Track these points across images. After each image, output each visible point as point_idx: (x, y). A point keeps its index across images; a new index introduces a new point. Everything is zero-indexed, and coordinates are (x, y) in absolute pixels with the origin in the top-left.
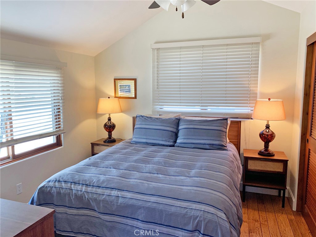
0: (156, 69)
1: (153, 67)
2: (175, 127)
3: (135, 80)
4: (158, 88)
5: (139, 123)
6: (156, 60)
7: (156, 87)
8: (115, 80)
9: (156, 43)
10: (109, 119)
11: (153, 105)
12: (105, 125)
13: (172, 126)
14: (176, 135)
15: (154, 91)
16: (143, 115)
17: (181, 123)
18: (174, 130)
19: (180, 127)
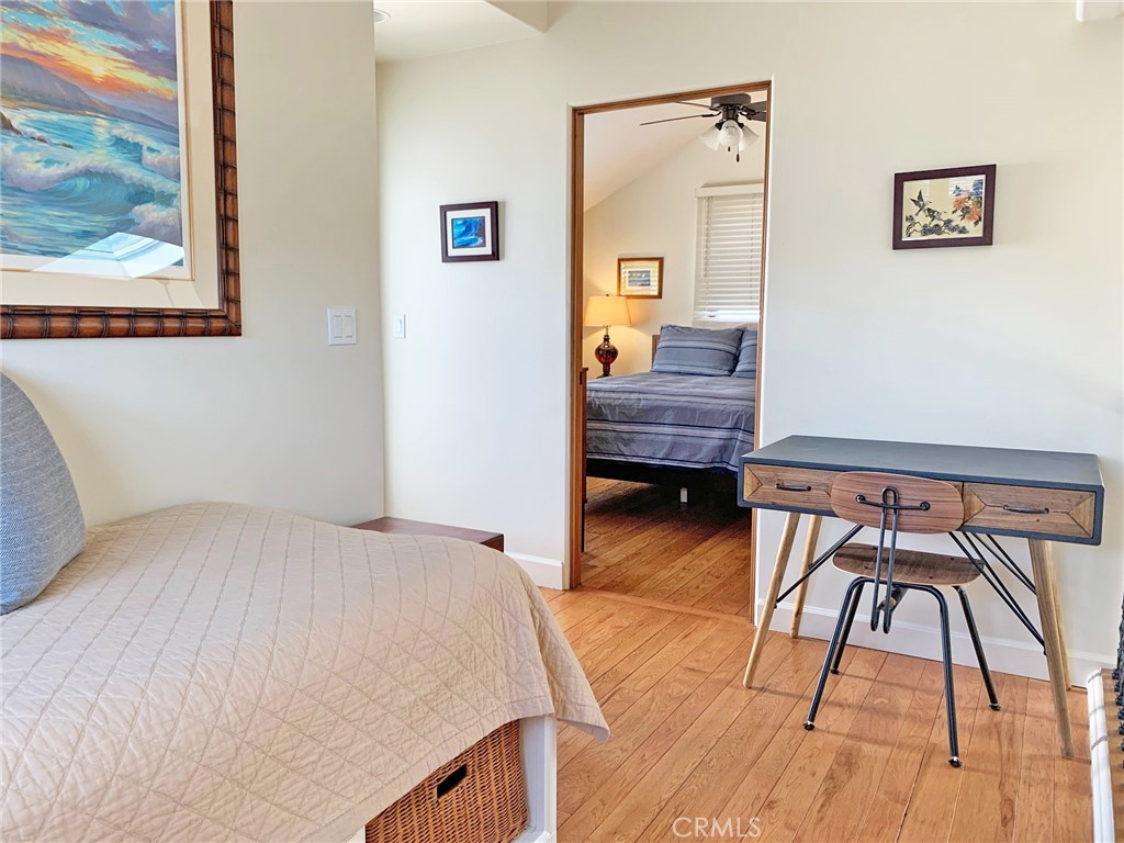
0: (704, 238)
1: (699, 234)
2: (736, 345)
3: (661, 260)
4: (706, 275)
5: (667, 338)
6: (704, 220)
7: (703, 273)
8: (620, 260)
9: (705, 186)
10: (606, 339)
11: (695, 310)
12: (598, 350)
13: (728, 342)
14: (736, 360)
15: (698, 280)
16: (673, 324)
17: (746, 337)
18: (733, 350)
19: (744, 344)
